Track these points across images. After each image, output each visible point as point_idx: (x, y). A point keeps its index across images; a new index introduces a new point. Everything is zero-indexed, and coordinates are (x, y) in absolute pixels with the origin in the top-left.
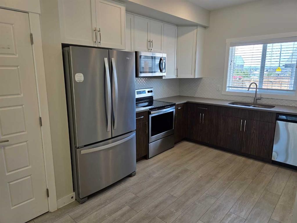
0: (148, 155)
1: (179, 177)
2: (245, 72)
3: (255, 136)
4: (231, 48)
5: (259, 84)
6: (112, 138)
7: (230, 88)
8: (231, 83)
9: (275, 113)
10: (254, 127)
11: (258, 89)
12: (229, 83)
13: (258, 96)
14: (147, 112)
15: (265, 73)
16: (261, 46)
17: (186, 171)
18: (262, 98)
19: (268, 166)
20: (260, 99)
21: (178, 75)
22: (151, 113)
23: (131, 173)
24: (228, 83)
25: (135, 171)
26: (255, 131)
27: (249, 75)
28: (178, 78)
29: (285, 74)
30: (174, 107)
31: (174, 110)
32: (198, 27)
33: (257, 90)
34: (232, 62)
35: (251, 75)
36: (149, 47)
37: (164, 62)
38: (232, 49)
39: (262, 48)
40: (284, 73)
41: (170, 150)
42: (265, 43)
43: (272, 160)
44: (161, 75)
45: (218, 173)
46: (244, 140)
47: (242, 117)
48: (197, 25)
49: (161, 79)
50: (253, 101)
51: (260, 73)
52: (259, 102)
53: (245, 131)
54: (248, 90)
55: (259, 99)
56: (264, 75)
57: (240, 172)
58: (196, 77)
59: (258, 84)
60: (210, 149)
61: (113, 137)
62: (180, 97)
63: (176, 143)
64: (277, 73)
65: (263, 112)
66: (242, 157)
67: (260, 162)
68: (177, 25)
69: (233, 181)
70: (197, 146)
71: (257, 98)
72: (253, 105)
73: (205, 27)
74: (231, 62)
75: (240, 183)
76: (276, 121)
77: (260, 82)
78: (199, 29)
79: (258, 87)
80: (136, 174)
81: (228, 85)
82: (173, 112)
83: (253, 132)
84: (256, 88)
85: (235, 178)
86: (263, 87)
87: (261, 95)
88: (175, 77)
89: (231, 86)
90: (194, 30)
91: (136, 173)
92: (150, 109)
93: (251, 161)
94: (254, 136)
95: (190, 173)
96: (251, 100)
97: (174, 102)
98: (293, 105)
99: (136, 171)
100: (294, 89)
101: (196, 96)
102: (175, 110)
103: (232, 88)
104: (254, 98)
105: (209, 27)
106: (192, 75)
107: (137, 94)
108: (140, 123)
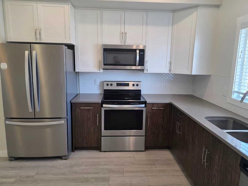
0: (100, 147)
1: (87, 181)
4: (241, 30)
6: (35, 118)
10: (216, 166)
14: (100, 104)
28: (171, 73)
44: (137, 69)
48: (198, 6)
68: (174, 11)
92: (102, 102)
94: (215, 181)
101: (204, 98)
102: (147, 109)
105: (222, 5)
106: (188, 70)
107: (117, 86)
108: (89, 113)
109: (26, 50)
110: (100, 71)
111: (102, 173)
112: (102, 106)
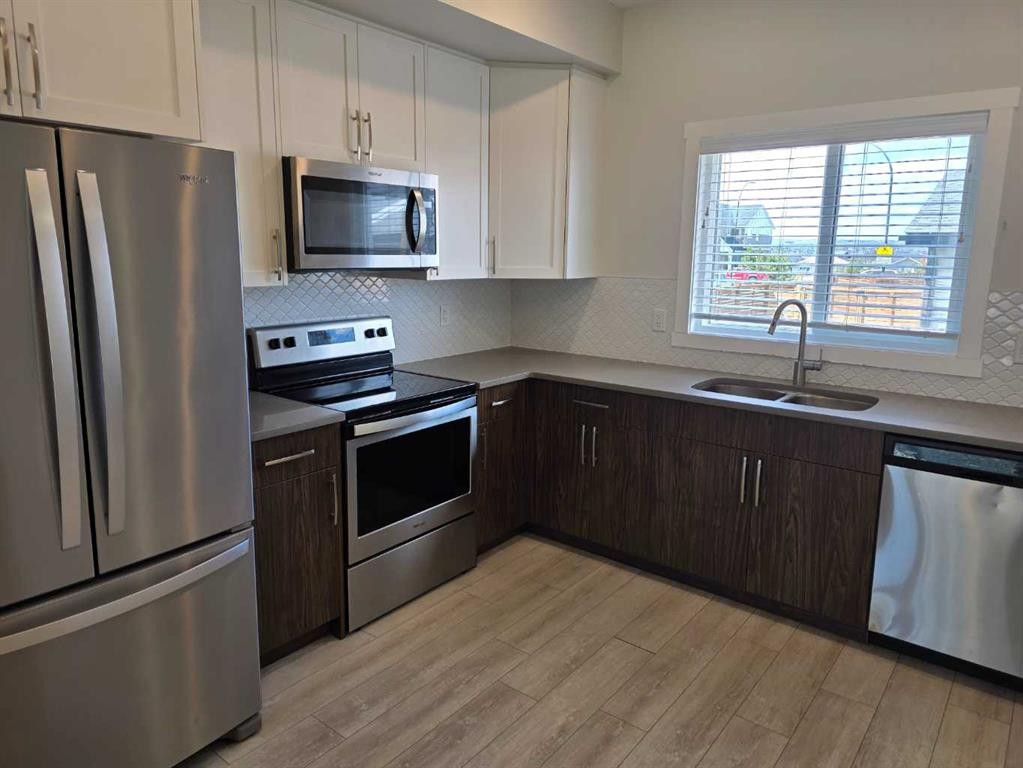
0: (343, 620)
1: (460, 734)
2: (777, 258)
3: (800, 527)
4: (703, 158)
5: (816, 307)
6: (99, 577)
7: (705, 322)
8: (706, 302)
9: (878, 431)
10: (794, 490)
11: (811, 325)
12: (700, 299)
13: (811, 356)
14: (338, 426)
15: (837, 261)
16: (822, 151)
17: (501, 694)
18: (825, 362)
19: (857, 660)
20: (819, 370)
21: (499, 266)
22: (356, 434)
23: (235, 729)
24: (694, 302)
25: (256, 715)
26: (797, 506)
27: (790, 267)
28: (496, 276)
29: (903, 267)
30: (472, 400)
31: (473, 413)
32: (574, 71)
33: (809, 331)
34: (707, 214)
35: (795, 271)
36: (356, 143)
37: (427, 210)
38: (709, 166)
39: (823, 161)
40: (904, 264)
41: (456, 581)
42: (836, 140)
43: (871, 633)
44: (417, 265)
45: (642, 702)
46: (754, 541)
47: (744, 447)
48: (571, 64)
49: (421, 282)
50: (791, 378)
51: (819, 262)
52: (813, 378)
53: (757, 504)
54: (771, 332)
55: (813, 369)
56: (835, 270)
57: (738, 696)
58: (569, 276)
59: (809, 308)
60: (623, 575)
61: (101, 572)
62: (513, 354)
63: (485, 548)
64: (878, 261)
65: (829, 424)
66: (748, 614)
67: (824, 636)
68: (489, 61)
69: (701, 753)
70: (574, 558)
71: (807, 364)
72: (790, 395)
73: (605, 75)
74: (706, 218)
75: (733, 760)
76: (882, 469)
77: (817, 298)
78: (579, 80)
79: (809, 319)
80: (265, 727)
81: (693, 310)
82: (468, 420)
83: (793, 510)
84: (803, 324)
85: (713, 732)
86: (831, 320)
87: (821, 351)
88: (482, 274)
89: (706, 311)
90: (557, 83)
91: (263, 722)
92: (351, 414)
93: (782, 632)
94: (796, 527)
95: (520, 707)
96: (782, 373)
97: (471, 378)
98: (951, 393)
99: (261, 712)
100: (952, 331)
101: (575, 349)
102: (478, 411)
103: (712, 321)
104: (793, 365)
105: (619, 74)
106: (552, 265)
107: (312, 344)
108: (299, 481)
109: (33, 167)
110: (280, 279)
111: (462, 686)
112: (351, 435)
